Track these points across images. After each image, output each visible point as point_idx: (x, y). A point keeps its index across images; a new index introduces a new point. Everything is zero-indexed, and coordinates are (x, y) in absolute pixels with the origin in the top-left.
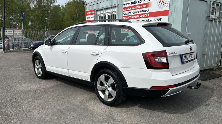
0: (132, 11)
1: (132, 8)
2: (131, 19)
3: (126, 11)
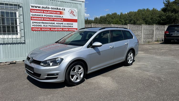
2: (44, 20)
3: (36, 12)
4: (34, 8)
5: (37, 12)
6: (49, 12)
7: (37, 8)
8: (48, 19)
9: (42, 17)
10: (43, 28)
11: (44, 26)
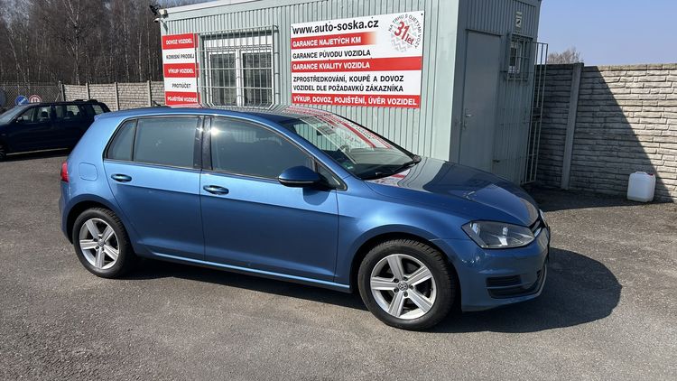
0: (322, 50)
1: (318, 42)
2: (319, 70)
3: (301, 47)
4: (299, 35)
5: (305, 47)
6: (331, 41)
7: (306, 35)
8: (328, 66)
9: (314, 59)
10: (316, 95)
11: (319, 88)
